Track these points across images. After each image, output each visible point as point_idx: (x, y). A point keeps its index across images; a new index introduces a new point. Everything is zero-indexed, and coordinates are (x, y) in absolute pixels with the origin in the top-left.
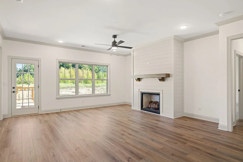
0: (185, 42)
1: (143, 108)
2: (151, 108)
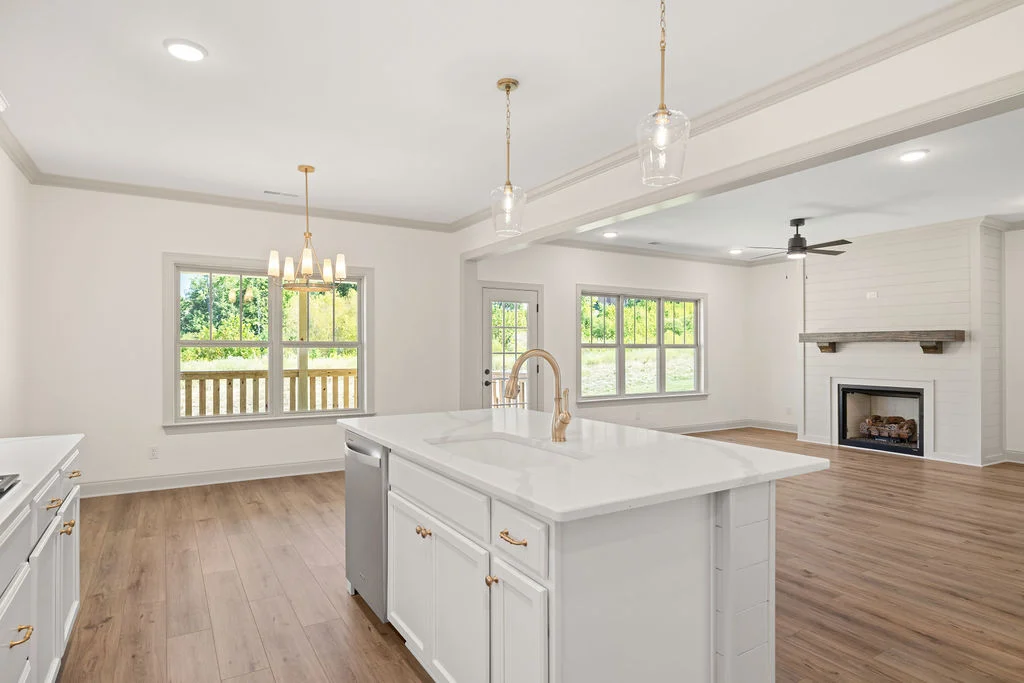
0: (1009, 230)
1: (848, 437)
2: (880, 436)
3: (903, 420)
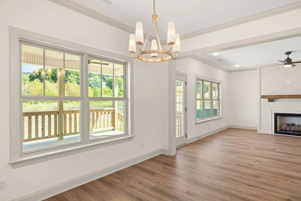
1: (278, 131)
2: (290, 130)
3: (295, 125)
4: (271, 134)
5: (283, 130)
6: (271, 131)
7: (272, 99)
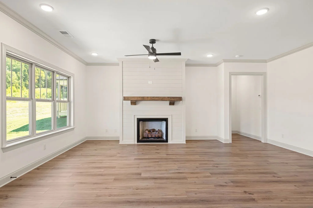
1: (140, 139)
2: (152, 137)
3: (155, 130)
4: (134, 143)
5: (145, 138)
6: (133, 141)
7: (134, 101)
